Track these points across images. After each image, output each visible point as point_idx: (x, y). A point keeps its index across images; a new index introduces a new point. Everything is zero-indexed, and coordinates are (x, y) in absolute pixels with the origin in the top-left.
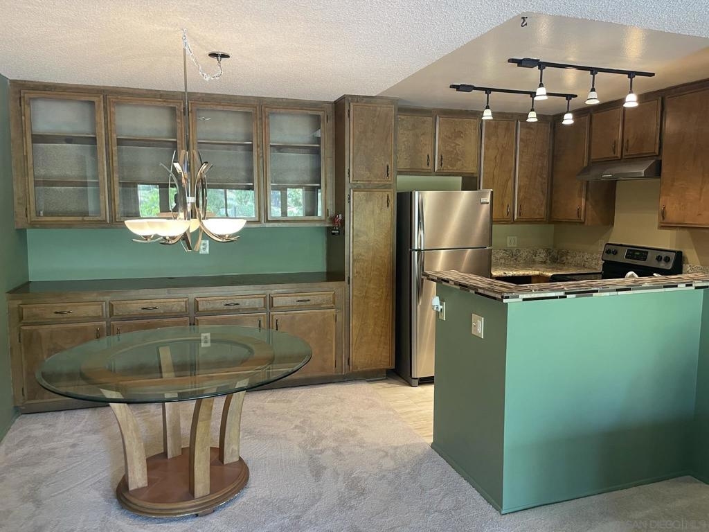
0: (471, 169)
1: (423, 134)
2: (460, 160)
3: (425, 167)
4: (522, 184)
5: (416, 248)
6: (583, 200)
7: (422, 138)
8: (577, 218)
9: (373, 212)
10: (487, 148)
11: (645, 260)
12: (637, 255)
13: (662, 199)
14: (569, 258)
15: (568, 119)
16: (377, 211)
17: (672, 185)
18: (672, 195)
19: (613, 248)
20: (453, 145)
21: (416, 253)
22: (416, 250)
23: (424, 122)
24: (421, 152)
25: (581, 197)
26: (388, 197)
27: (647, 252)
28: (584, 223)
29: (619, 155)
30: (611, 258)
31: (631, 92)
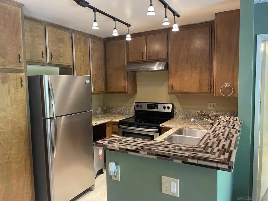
0: (69, 63)
1: (38, 36)
2: (62, 57)
3: (41, 59)
4: (94, 73)
5: (49, 117)
6: (126, 82)
7: (37, 40)
8: (123, 90)
9: (9, 91)
10: (76, 51)
11: (157, 109)
12: (153, 107)
13: (171, 80)
14: (113, 110)
15: (129, 38)
16: (13, 91)
17: (176, 74)
18: (176, 78)
19: (140, 104)
20: (57, 47)
21: (49, 120)
22: (49, 118)
23: (37, 28)
24: (38, 49)
25: (125, 80)
26: (21, 79)
27: (158, 105)
28: (127, 93)
29: (145, 60)
30: (139, 109)
31: (175, 23)
